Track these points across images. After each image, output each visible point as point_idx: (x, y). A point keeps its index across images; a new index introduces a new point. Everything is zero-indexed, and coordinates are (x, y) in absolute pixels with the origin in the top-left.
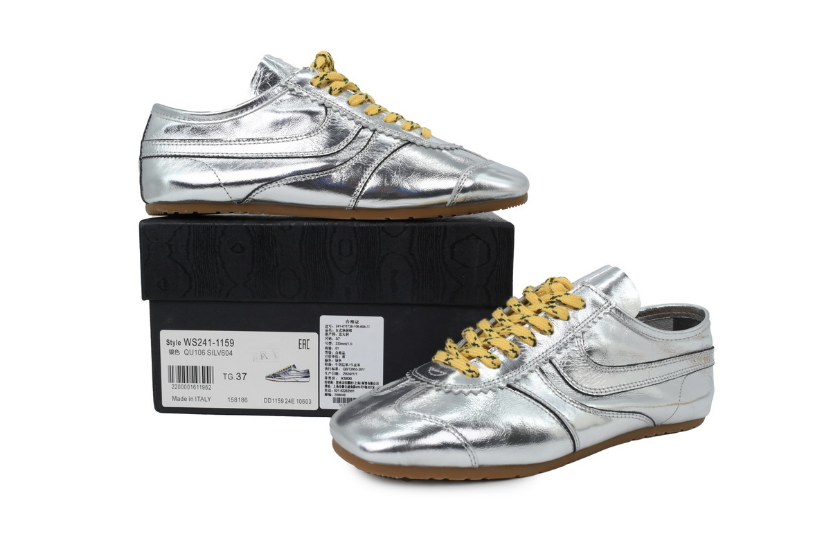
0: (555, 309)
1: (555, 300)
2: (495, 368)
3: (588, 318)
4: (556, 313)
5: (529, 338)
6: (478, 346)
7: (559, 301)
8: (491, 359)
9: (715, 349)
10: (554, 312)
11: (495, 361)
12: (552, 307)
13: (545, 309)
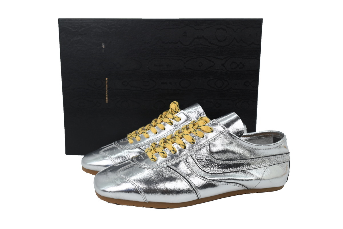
0: (197, 132)
1: (198, 128)
2: (164, 158)
3: (214, 137)
4: (197, 134)
5: (182, 145)
6: (161, 147)
7: (200, 128)
8: (162, 153)
9: (290, 154)
10: (196, 133)
11: (164, 155)
12: (196, 131)
13: (193, 132)
